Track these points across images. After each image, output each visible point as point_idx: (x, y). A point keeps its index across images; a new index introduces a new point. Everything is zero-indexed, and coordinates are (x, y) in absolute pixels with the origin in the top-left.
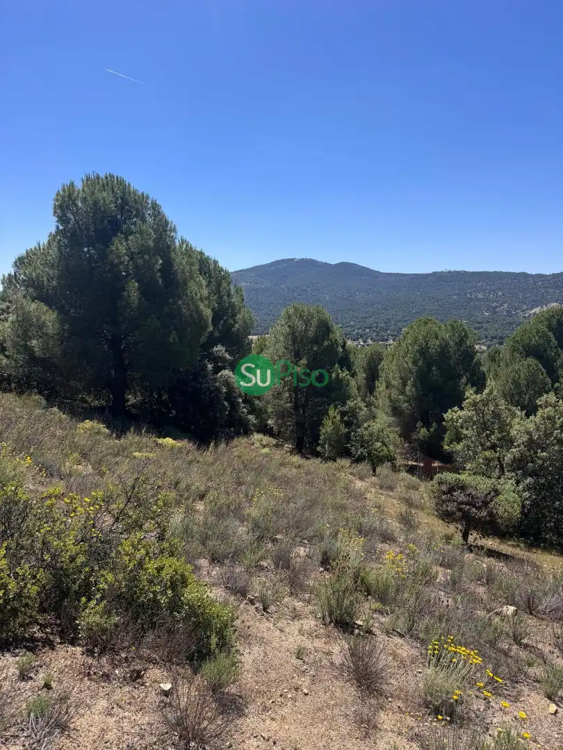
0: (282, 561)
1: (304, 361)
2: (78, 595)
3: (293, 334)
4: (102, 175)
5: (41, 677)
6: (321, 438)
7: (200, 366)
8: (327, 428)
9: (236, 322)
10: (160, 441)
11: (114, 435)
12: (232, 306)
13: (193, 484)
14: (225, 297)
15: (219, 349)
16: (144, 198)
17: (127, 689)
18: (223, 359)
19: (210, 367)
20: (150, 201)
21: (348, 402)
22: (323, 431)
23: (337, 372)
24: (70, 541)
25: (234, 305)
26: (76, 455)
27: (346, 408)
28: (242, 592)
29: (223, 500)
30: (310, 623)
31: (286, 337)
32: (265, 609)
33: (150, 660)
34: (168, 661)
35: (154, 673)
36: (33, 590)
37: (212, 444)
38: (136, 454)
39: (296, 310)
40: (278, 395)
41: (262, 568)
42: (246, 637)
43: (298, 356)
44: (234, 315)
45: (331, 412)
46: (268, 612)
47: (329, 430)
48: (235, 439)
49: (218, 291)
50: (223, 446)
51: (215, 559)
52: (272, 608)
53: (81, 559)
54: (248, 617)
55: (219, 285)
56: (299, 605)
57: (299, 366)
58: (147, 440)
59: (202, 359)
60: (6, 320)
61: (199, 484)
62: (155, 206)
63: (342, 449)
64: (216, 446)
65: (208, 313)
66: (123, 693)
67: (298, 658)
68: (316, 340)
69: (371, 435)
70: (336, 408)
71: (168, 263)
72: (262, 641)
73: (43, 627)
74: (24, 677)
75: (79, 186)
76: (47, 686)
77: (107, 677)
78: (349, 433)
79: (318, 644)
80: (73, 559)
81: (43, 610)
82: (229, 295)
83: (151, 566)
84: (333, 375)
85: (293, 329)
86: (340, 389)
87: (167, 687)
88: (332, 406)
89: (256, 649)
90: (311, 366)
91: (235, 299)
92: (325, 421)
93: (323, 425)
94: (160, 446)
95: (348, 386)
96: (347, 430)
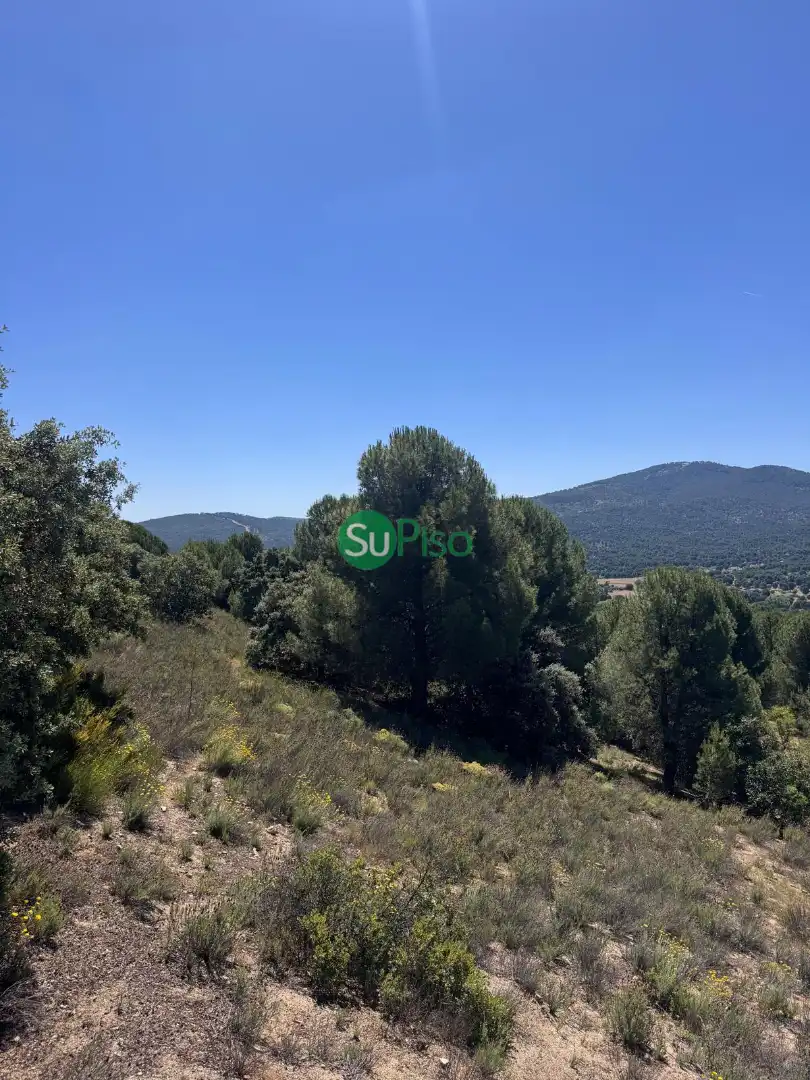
0: (588, 960)
1: (673, 653)
2: (378, 966)
3: (658, 610)
4: (412, 428)
5: (351, 1031)
6: (699, 770)
7: (521, 656)
8: (709, 756)
9: (573, 594)
10: (466, 766)
11: (413, 751)
12: (568, 570)
13: (498, 841)
14: (559, 561)
15: (548, 633)
16: (459, 454)
17: (414, 1055)
18: (550, 646)
19: (535, 657)
20: (466, 458)
21: (744, 719)
22: (702, 760)
23: (728, 669)
24: (374, 918)
25: (571, 569)
26: (371, 784)
27: (739, 728)
28: (530, 990)
29: (529, 868)
30: (598, 1037)
31: (647, 613)
32: (552, 1012)
33: (433, 1036)
34: (447, 1039)
35: (435, 1048)
36: (346, 957)
37: (530, 777)
38: (438, 785)
39: (663, 577)
40: (634, 700)
41: (563, 964)
42: (526, 1037)
43: (665, 642)
44: (570, 584)
45: (715, 734)
46: (555, 1016)
47: (711, 759)
48: (568, 765)
49: (549, 553)
50: (544, 780)
51: (511, 946)
52: (560, 1012)
53: (381, 934)
54: (530, 1015)
55: (552, 541)
56: (592, 1013)
57: (665, 659)
58: (449, 761)
59: (523, 648)
60: (300, 593)
61: (505, 842)
62: (472, 463)
63: (732, 790)
64: (535, 782)
65: (532, 592)
66: (411, 1057)
67: (572, 1067)
68: (695, 622)
69: (778, 772)
70: (722, 727)
71: (484, 531)
72: (541, 1043)
73: (350, 988)
74: (340, 1026)
75: (386, 442)
76: (356, 1039)
77: (399, 1042)
78: (746, 766)
79: (599, 1058)
80: (375, 933)
81: (350, 975)
82: (564, 556)
83: (439, 949)
84: (723, 672)
85: (658, 605)
86: (732, 695)
87: (445, 1061)
88: (716, 724)
89: (533, 1050)
90: (684, 661)
91: (573, 562)
92: (705, 746)
93: (701, 751)
94: (466, 773)
95: (746, 689)
96: (741, 762)
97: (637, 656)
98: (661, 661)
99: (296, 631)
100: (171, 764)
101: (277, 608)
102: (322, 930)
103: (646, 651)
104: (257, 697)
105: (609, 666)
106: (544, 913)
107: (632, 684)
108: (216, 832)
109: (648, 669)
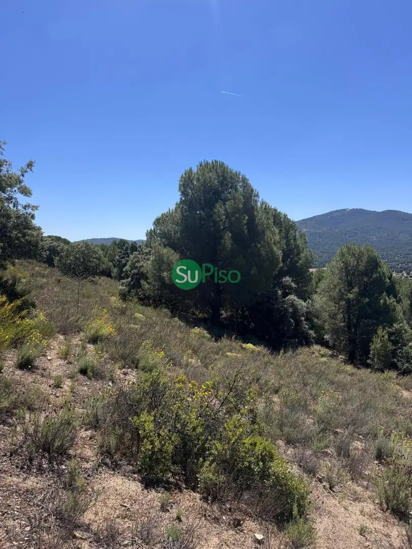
0: (343, 451)
1: (356, 290)
2: (197, 456)
3: (346, 268)
4: (210, 162)
5: (174, 512)
6: (371, 352)
7: (272, 291)
8: (376, 344)
9: (300, 259)
10: (244, 345)
11: (213, 339)
12: (297, 247)
13: (269, 381)
14: (292, 241)
15: (287, 279)
16: (237, 175)
17: (231, 532)
18: (290, 287)
19: (280, 292)
20: (241, 177)
21: (395, 325)
22: (373, 347)
23: (385, 299)
24: (193, 416)
25: (298, 246)
26: (190, 351)
27: (393, 330)
28: (311, 472)
29: (293, 396)
30: (369, 507)
31: (341, 270)
32: (331, 488)
33: (247, 514)
34: (260, 516)
35: (249, 524)
36: (170, 448)
37: (282, 351)
38: (229, 354)
39: (349, 249)
40: (333, 316)
41: (327, 454)
43: (350, 285)
44: (298, 254)
45: (380, 332)
46: (334, 491)
47: (378, 346)
48: (299, 349)
49: (287, 237)
50: (290, 353)
51: (289, 442)
52: (336, 488)
53: (199, 430)
55: (288, 232)
56: (359, 489)
57: (351, 293)
58: (236, 344)
59: (275, 287)
60: (148, 259)
61: (273, 381)
62: (244, 180)
63: (389, 363)
64: (285, 352)
65: (280, 253)
66: (229, 534)
67: (361, 534)
68: (366, 273)
70: (384, 328)
71: (252, 218)
72: (330, 515)
73: (174, 474)
74: (164, 508)
75: (195, 170)
76: (179, 518)
77: (217, 520)
78: (396, 350)
79: (378, 525)
80: (194, 429)
81: (174, 463)
82: (295, 239)
83: (247, 441)
84: (382, 301)
85: (346, 264)
86: (388, 312)
87: (260, 537)
88: (381, 327)
89: (326, 520)
90: (362, 294)
91: (299, 242)
92: (374, 339)
93: (373, 342)
94: (244, 349)
95: (394, 310)
96: (394, 347)
97: (335, 293)
98: (349, 294)
99: (146, 278)
100: (62, 337)
101: (136, 268)
102: (150, 426)
103: (340, 290)
104: (123, 312)
105: (320, 301)
106: (309, 423)
107: (333, 307)
108: (83, 372)
109: (341, 299)
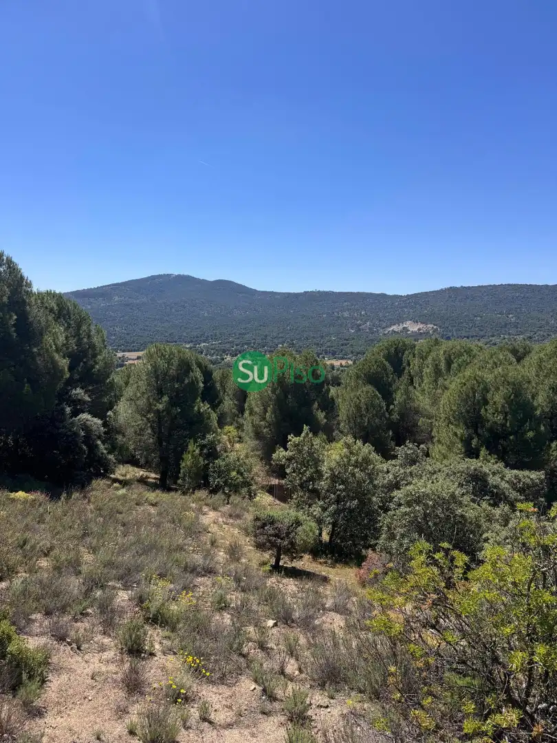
1: (166, 398)
3: (155, 371)
6: (182, 471)
7: (57, 410)
8: (187, 461)
9: (96, 363)
10: (13, 495)
12: (92, 346)
13: (38, 543)
14: (85, 340)
15: (78, 392)
18: (80, 401)
19: (68, 410)
20: (5, 258)
21: (208, 436)
22: (183, 465)
23: (199, 406)
25: (95, 345)
27: (204, 442)
28: (62, 638)
29: (63, 557)
30: (111, 654)
31: (148, 374)
32: (79, 648)
37: (64, 495)
39: (158, 350)
40: (140, 432)
41: (87, 614)
43: (160, 392)
44: (95, 356)
45: (190, 448)
46: (80, 650)
47: (188, 463)
48: (94, 482)
49: (77, 335)
50: (76, 495)
51: (48, 613)
54: (62, 655)
55: (79, 326)
56: (106, 640)
57: (160, 403)
59: (60, 403)
61: (45, 543)
64: (69, 497)
65: (64, 363)
67: (92, 679)
68: (179, 378)
69: (227, 465)
70: (195, 442)
71: (23, 316)
78: (208, 464)
79: (111, 667)
82: (89, 336)
84: (196, 409)
85: (155, 368)
86: (202, 422)
88: (192, 441)
90: (173, 403)
91: (96, 340)
92: (184, 456)
93: (183, 459)
94: (13, 500)
95: (209, 418)
96: (206, 462)
97: (142, 402)
98: (158, 404)
103: (148, 399)
105: (124, 412)
106: (74, 584)
107: (140, 421)
109: (149, 412)
